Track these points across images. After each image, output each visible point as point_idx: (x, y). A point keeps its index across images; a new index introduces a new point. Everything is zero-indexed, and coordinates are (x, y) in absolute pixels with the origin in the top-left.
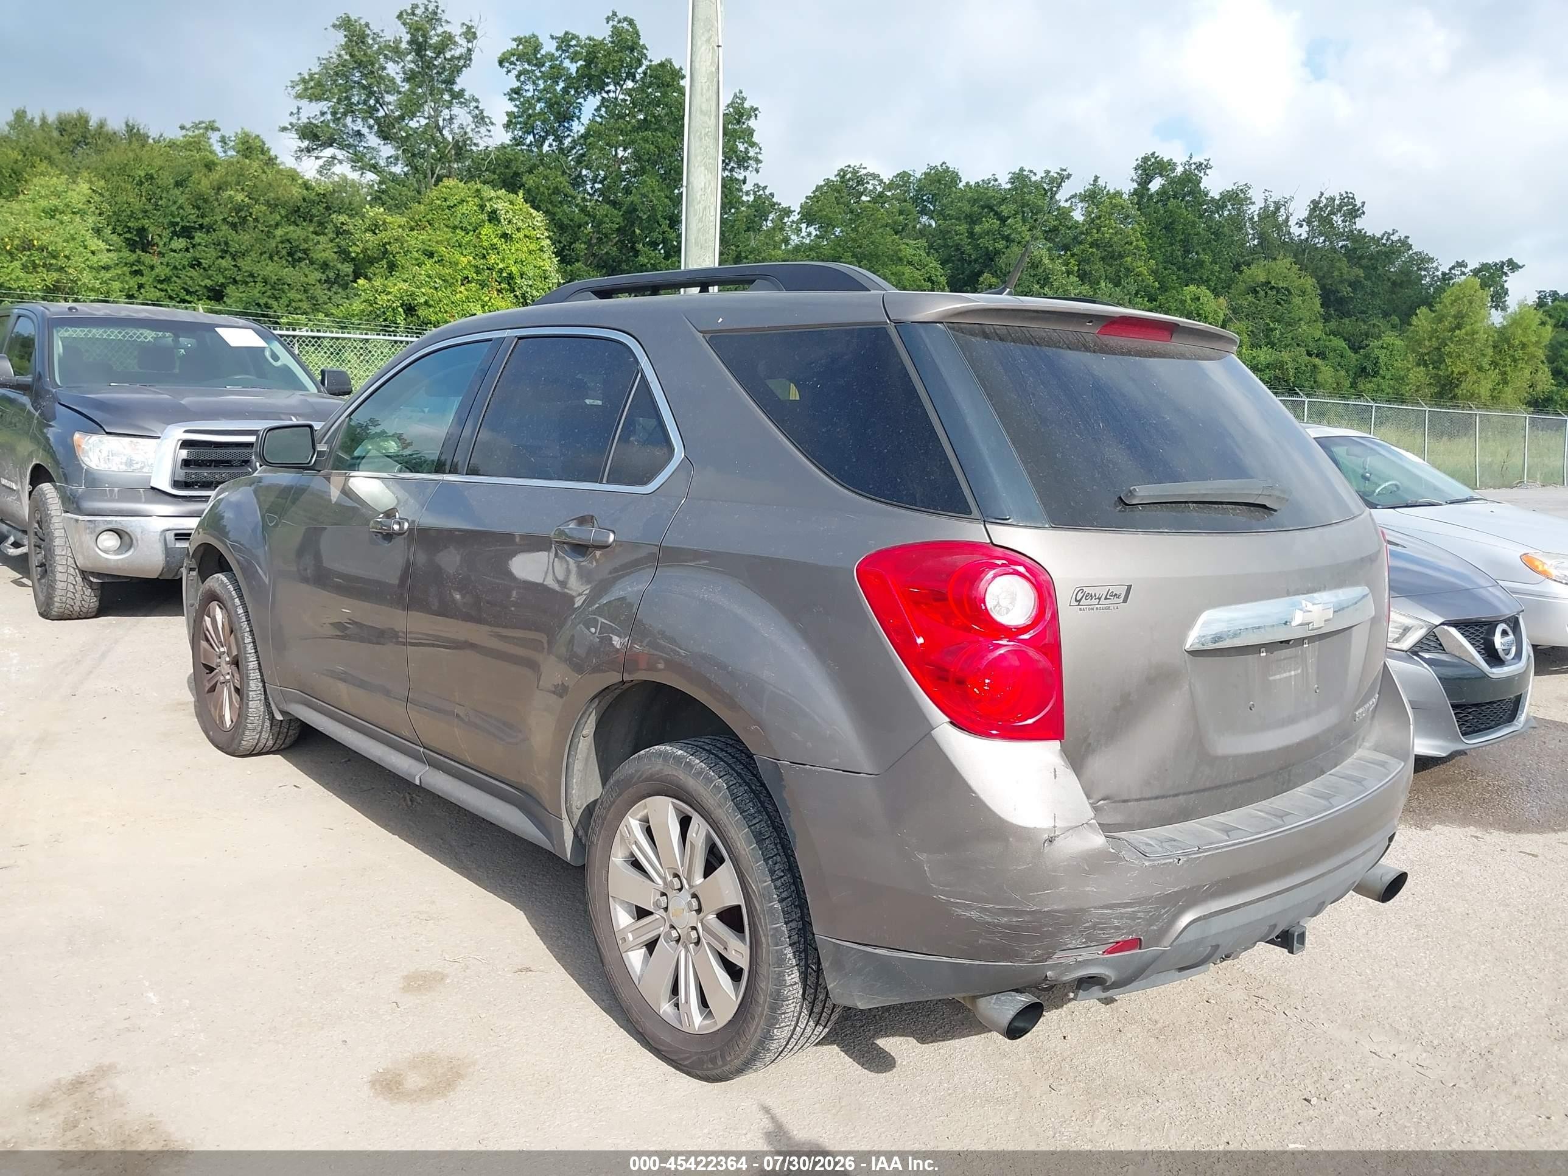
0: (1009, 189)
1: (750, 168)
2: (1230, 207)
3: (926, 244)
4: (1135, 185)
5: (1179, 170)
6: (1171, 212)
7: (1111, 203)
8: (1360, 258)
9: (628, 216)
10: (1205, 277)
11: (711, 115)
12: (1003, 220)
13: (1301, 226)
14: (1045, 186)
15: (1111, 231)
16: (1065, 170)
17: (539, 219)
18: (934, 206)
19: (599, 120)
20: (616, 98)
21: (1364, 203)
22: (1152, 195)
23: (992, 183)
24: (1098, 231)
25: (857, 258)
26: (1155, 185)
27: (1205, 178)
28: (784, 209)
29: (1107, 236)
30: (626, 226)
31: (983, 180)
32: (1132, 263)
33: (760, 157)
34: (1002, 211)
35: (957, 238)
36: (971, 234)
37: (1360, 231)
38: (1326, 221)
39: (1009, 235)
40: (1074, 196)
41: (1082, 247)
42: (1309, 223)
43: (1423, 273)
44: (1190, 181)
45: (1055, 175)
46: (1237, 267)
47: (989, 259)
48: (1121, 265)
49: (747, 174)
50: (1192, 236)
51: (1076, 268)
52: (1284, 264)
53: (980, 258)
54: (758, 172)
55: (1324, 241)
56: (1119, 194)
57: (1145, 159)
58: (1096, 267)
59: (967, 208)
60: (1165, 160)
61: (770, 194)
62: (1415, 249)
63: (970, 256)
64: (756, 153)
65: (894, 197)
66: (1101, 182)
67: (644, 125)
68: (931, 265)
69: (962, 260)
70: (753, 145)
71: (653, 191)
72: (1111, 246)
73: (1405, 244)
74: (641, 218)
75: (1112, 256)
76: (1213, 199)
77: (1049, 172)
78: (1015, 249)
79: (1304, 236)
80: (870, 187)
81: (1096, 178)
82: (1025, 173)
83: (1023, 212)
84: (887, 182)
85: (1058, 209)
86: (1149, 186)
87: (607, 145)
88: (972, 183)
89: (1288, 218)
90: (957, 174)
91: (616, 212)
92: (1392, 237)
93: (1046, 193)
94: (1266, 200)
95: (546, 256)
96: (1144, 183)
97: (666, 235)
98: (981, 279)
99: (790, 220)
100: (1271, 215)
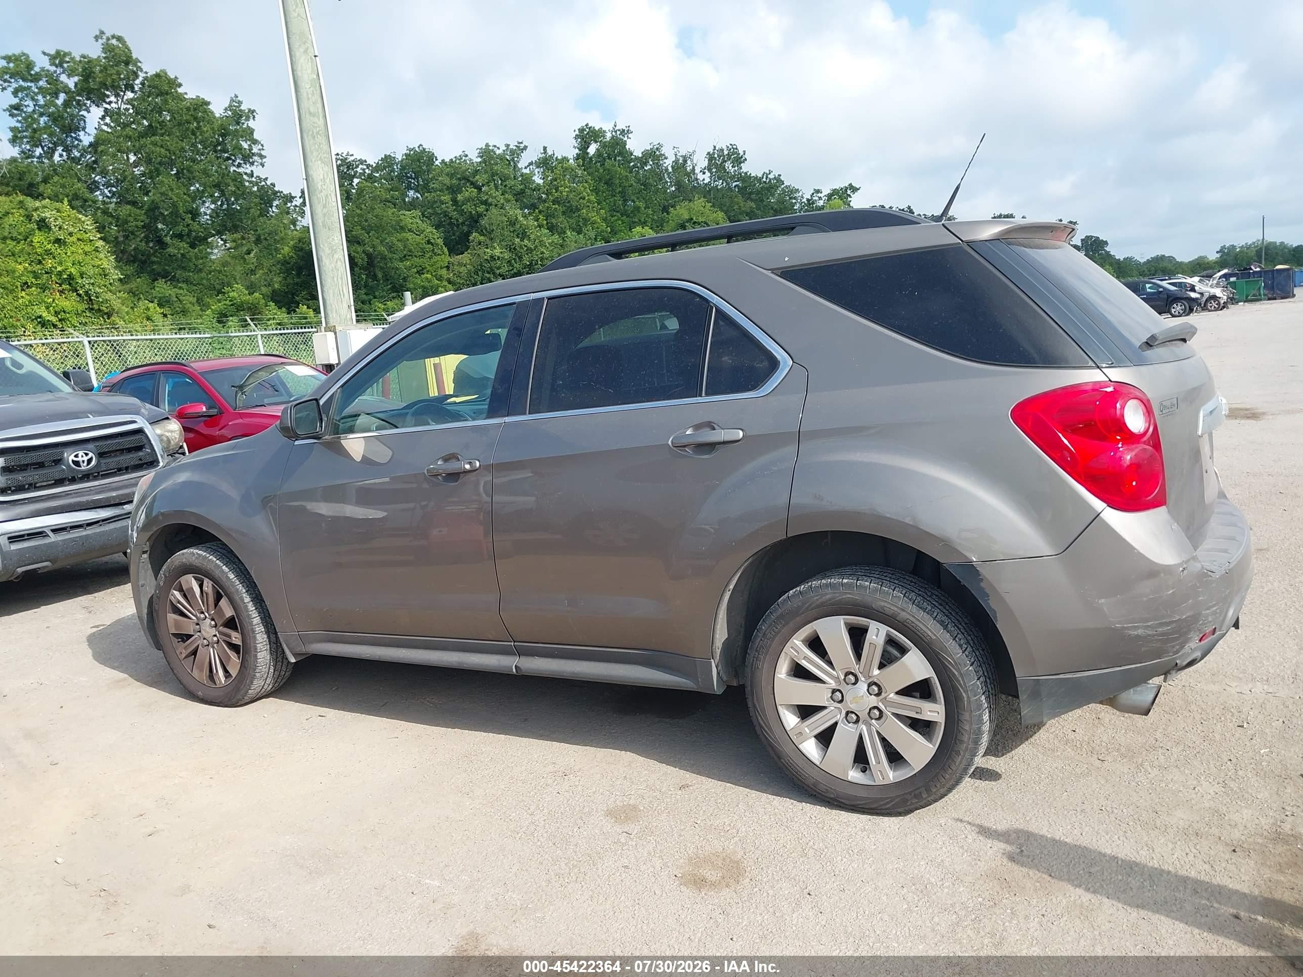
0: (480, 162)
1: (256, 163)
2: (651, 163)
3: (420, 214)
4: (577, 151)
5: (609, 136)
6: (609, 170)
7: (562, 167)
8: (750, 193)
9: (151, 214)
10: (642, 220)
11: (319, 116)
12: (479, 189)
13: (704, 173)
14: (508, 157)
15: (567, 189)
16: (522, 143)
17: (89, 223)
18: (418, 182)
19: (105, 128)
20: (119, 109)
21: (744, 152)
22: (591, 158)
23: (464, 158)
24: (557, 190)
25: (365, 230)
26: (592, 149)
27: (628, 141)
28: (286, 196)
29: (565, 194)
30: (151, 223)
31: (456, 157)
32: (587, 214)
33: (263, 153)
34: (477, 181)
35: (444, 206)
36: (455, 202)
37: (746, 173)
38: (720, 168)
39: (487, 200)
40: (531, 164)
41: (546, 205)
42: (710, 170)
43: (794, 201)
44: (617, 144)
45: (514, 148)
46: (665, 209)
47: (474, 221)
48: (579, 216)
49: (253, 168)
50: (627, 188)
51: (545, 222)
52: (699, 203)
53: (466, 221)
54: (263, 166)
55: (723, 183)
56: (565, 159)
57: (581, 130)
58: (560, 220)
59: (447, 181)
60: (597, 129)
61: (271, 184)
62: (786, 184)
63: (457, 220)
64: (260, 150)
65: (381, 177)
66: (550, 152)
67: (151, 130)
68: (428, 230)
69: (451, 224)
70: (255, 142)
71: (172, 190)
72: (569, 202)
73: (778, 180)
74: (162, 214)
75: (571, 210)
76: (637, 158)
77: (509, 145)
78: (494, 210)
79: (707, 180)
80: (359, 170)
81: (545, 148)
82: (491, 148)
83: (494, 180)
84: (374, 165)
85: (522, 175)
86: (588, 151)
87: (119, 151)
88: (447, 160)
89: (694, 168)
90: (433, 154)
91: (138, 211)
92: (769, 176)
93: (510, 163)
94: (676, 155)
95: (102, 256)
96: (584, 148)
97: (191, 226)
98: (471, 238)
99: (293, 204)
100: (680, 166)
